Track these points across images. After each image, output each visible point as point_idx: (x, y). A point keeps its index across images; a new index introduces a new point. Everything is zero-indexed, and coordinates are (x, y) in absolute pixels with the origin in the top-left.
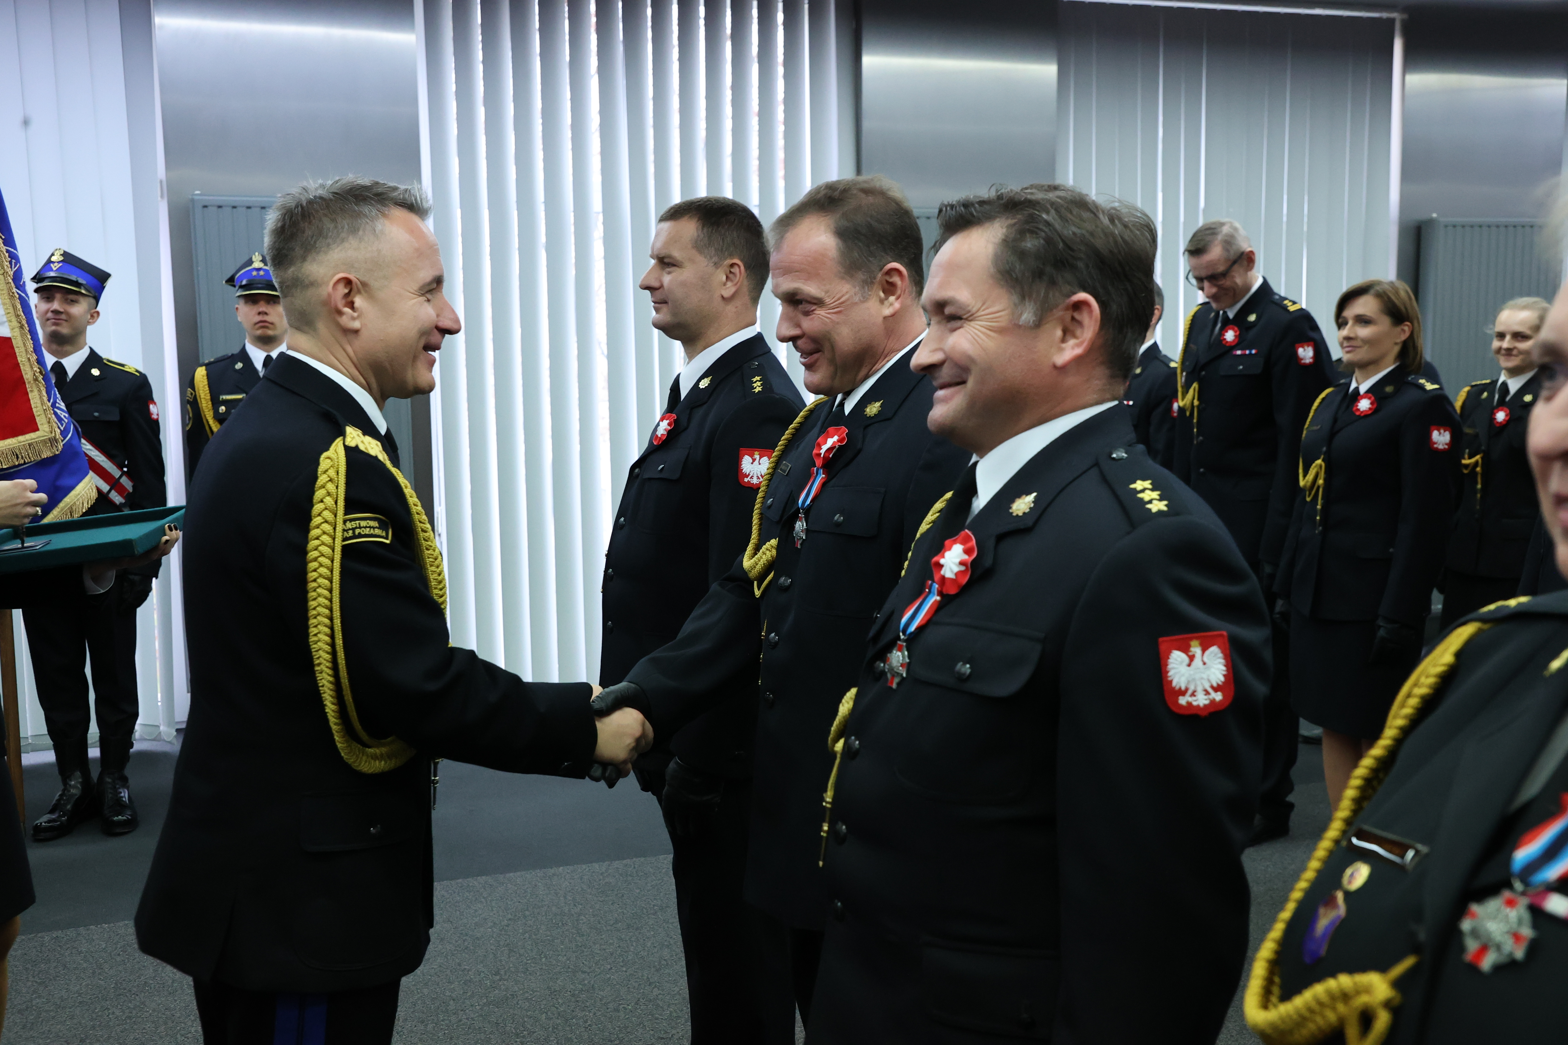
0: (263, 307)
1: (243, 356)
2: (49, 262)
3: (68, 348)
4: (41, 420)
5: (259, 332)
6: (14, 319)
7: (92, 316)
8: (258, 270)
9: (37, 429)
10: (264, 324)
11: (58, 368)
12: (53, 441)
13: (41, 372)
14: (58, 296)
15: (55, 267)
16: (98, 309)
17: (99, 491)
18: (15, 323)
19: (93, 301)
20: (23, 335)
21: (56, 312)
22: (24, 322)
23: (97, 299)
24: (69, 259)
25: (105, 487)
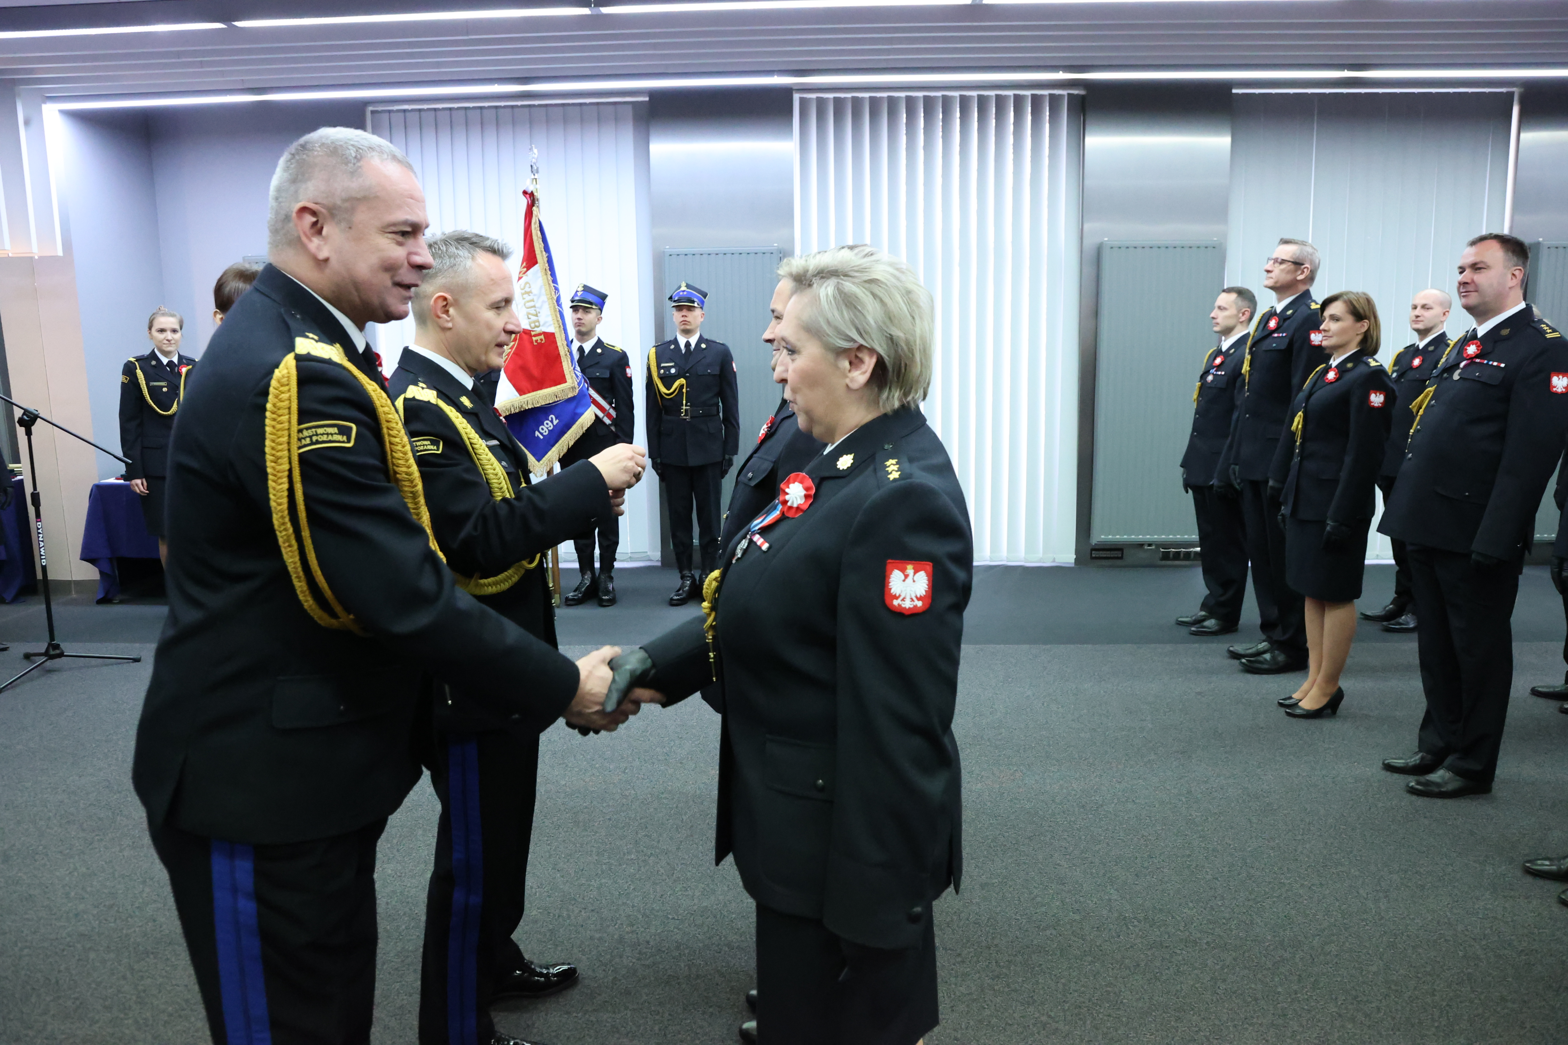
0: (684, 312)
2: (577, 291)
3: (585, 337)
4: (568, 377)
5: (683, 327)
6: (556, 323)
7: (598, 320)
8: (684, 291)
9: (566, 382)
10: (685, 323)
11: (581, 349)
12: (573, 388)
14: (582, 310)
15: (579, 293)
16: (602, 315)
18: (557, 325)
19: (599, 311)
20: (560, 331)
21: (579, 319)
22: (561, 324)
24: (586, 289)
25: (601, 415)
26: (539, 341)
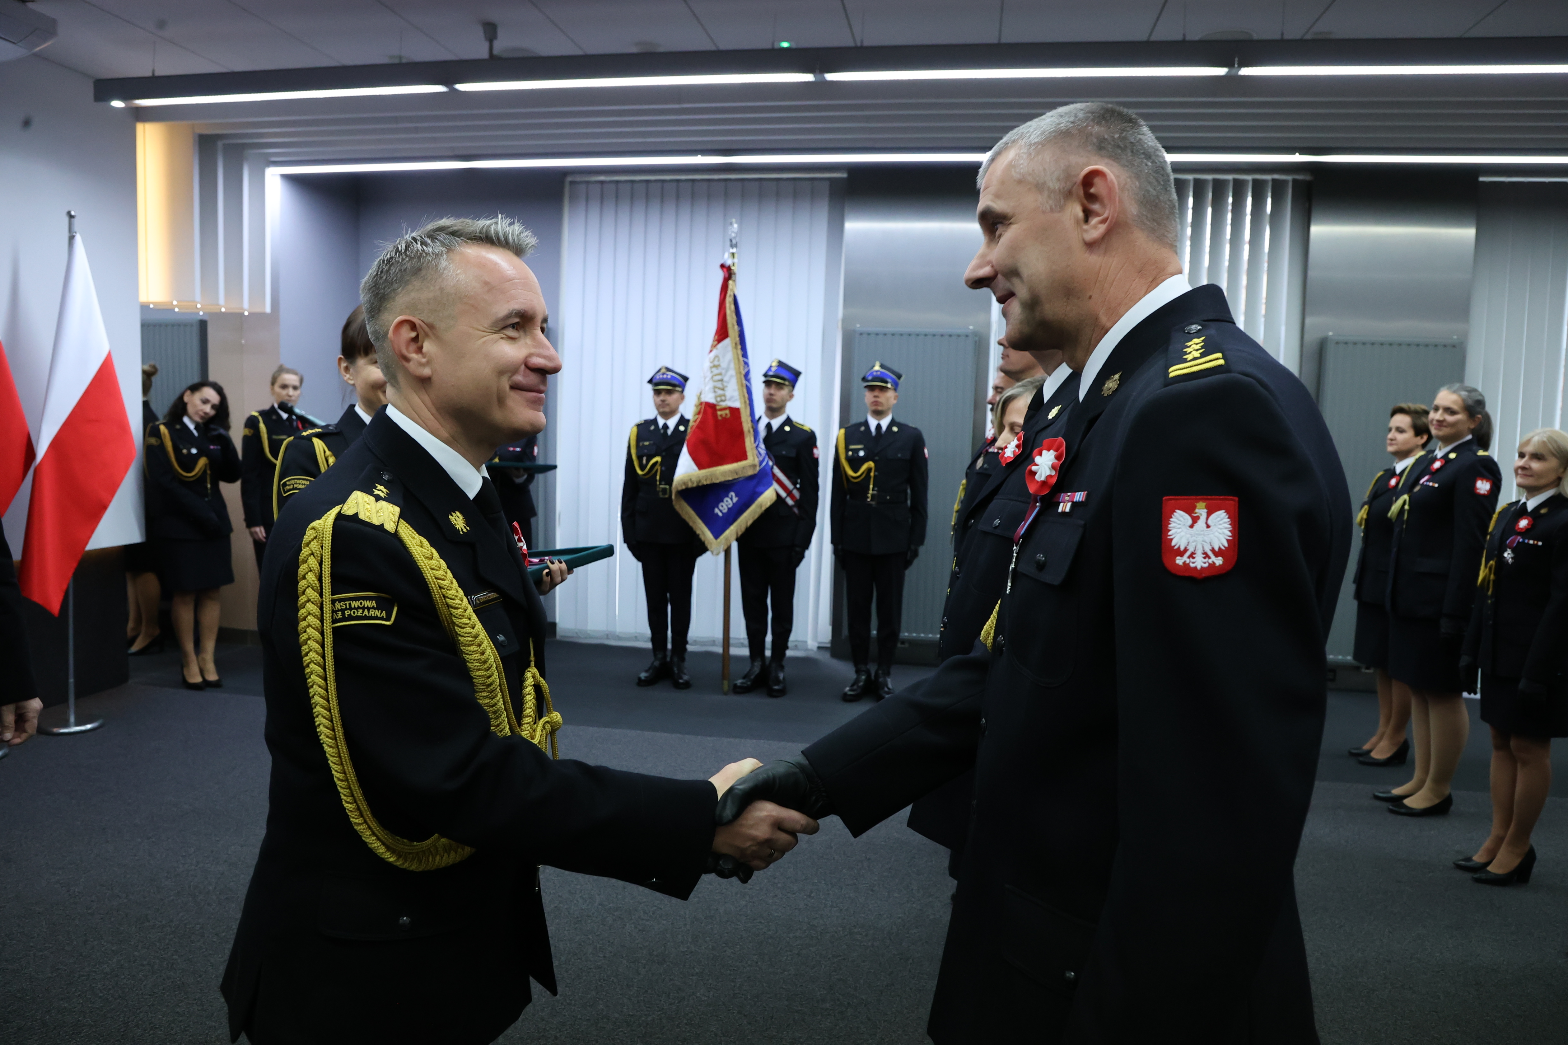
0: (876, 393)
1: (866, 424)
2: (771, 366)
3: (775, 414)
4: (751, 454)
5: (874, 408)
6: (743, 398)
7: (790, 396)
8: (877, 371)
9: (747, 459)
10: (876, 403)
11: (769, 426)
12: (754, 466)
13: (752, 427)
14: (773, 386)
15: (773, 369)
17: (778, 495)
18: (743, 401)
19: (791, 388)
20: (747, 408)
21: (770, 395)
22: (749, 400)
23: (793, 386)
24: (781, 364)
25: (783, 494)
26: (724, 416)
